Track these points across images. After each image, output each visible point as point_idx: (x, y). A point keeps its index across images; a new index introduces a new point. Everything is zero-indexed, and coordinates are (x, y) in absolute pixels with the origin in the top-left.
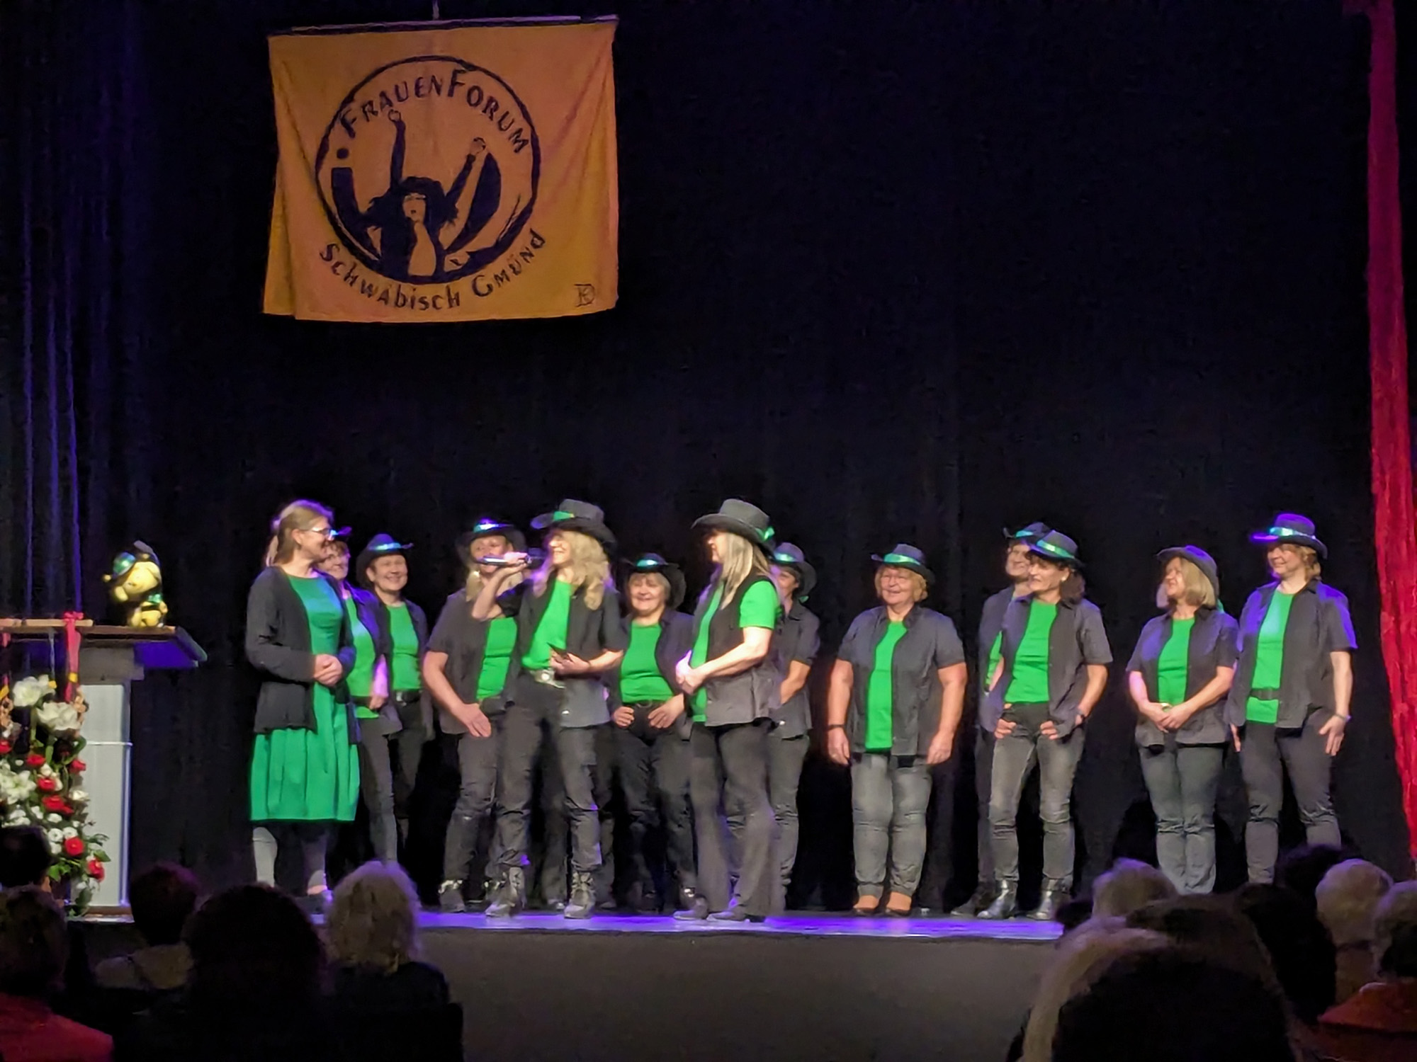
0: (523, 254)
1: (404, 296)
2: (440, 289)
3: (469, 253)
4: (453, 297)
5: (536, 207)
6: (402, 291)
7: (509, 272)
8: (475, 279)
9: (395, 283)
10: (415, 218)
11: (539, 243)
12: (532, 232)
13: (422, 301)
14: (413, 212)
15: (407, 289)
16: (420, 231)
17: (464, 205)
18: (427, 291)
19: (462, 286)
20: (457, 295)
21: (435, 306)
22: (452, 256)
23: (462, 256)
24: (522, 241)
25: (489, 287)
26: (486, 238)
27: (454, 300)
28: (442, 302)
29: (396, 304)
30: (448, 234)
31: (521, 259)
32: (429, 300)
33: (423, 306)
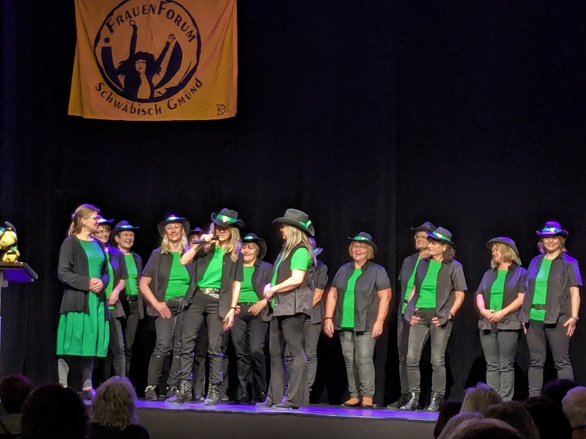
0: (192, 90)
1: (135, 109)
2: (152, 105)
3: (166, 89)
4: (158, 109)
5: (198, 68)
6: (133, 106)
7: (186, 99)
8: (169, 101)
9: (131, 102)
10: (141, 71)
11: (199, 84)
12: (196, 79)
13: (143, 111)
14: (140, 68)
15: (136, 105)
16: (144, 78)
17: (164, 66)
18: (146, 106)
19: (163, 104)
20: (160, 108)
21: (149, 113)
22: (158, 90)
23: (163, 90)
24: (191, 83)
25: (176, 105)
26: (174, 82)
27: (158, 111)
28: (153, 112)
29: (131, 112)
30: (157, 79)
31: (191, 92)
32: (146, 110)
33: (143, 113)
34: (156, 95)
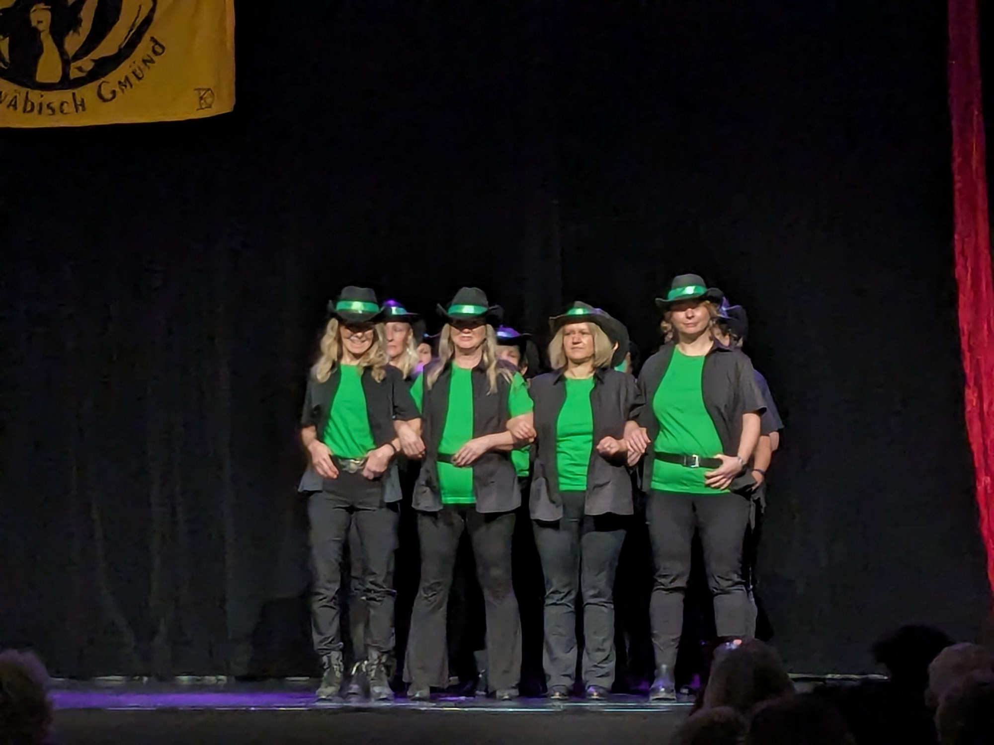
0: (144, 61)
1: (33, 104)
2: (66, 95)
3: (94, 61)
4: (79, 103)
6: (29, 97)
7: (133, 79)
8: (100, 86)
10: (41, 27)
11: (159, 50)
12: (153, 39)
13: (49, 106)
14: (40, 22)
15: (35, 96)
16: (48, 42)
17: (87, 14)
18: (54, 97)
19: (87, 92)
20: (83, 100)
21: (62, 112)
22: (79, 63)
23: (87, 63)
24: (143, 48)
25: (114, 92)
26: (108, 47)
27: (80, 106)
28: (69, 108)
29: (24, 111)
30: (73, 43)
31: (142, 66)
32: (56, 105)
33: (50, 112)
34: (74, 74)
